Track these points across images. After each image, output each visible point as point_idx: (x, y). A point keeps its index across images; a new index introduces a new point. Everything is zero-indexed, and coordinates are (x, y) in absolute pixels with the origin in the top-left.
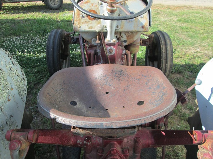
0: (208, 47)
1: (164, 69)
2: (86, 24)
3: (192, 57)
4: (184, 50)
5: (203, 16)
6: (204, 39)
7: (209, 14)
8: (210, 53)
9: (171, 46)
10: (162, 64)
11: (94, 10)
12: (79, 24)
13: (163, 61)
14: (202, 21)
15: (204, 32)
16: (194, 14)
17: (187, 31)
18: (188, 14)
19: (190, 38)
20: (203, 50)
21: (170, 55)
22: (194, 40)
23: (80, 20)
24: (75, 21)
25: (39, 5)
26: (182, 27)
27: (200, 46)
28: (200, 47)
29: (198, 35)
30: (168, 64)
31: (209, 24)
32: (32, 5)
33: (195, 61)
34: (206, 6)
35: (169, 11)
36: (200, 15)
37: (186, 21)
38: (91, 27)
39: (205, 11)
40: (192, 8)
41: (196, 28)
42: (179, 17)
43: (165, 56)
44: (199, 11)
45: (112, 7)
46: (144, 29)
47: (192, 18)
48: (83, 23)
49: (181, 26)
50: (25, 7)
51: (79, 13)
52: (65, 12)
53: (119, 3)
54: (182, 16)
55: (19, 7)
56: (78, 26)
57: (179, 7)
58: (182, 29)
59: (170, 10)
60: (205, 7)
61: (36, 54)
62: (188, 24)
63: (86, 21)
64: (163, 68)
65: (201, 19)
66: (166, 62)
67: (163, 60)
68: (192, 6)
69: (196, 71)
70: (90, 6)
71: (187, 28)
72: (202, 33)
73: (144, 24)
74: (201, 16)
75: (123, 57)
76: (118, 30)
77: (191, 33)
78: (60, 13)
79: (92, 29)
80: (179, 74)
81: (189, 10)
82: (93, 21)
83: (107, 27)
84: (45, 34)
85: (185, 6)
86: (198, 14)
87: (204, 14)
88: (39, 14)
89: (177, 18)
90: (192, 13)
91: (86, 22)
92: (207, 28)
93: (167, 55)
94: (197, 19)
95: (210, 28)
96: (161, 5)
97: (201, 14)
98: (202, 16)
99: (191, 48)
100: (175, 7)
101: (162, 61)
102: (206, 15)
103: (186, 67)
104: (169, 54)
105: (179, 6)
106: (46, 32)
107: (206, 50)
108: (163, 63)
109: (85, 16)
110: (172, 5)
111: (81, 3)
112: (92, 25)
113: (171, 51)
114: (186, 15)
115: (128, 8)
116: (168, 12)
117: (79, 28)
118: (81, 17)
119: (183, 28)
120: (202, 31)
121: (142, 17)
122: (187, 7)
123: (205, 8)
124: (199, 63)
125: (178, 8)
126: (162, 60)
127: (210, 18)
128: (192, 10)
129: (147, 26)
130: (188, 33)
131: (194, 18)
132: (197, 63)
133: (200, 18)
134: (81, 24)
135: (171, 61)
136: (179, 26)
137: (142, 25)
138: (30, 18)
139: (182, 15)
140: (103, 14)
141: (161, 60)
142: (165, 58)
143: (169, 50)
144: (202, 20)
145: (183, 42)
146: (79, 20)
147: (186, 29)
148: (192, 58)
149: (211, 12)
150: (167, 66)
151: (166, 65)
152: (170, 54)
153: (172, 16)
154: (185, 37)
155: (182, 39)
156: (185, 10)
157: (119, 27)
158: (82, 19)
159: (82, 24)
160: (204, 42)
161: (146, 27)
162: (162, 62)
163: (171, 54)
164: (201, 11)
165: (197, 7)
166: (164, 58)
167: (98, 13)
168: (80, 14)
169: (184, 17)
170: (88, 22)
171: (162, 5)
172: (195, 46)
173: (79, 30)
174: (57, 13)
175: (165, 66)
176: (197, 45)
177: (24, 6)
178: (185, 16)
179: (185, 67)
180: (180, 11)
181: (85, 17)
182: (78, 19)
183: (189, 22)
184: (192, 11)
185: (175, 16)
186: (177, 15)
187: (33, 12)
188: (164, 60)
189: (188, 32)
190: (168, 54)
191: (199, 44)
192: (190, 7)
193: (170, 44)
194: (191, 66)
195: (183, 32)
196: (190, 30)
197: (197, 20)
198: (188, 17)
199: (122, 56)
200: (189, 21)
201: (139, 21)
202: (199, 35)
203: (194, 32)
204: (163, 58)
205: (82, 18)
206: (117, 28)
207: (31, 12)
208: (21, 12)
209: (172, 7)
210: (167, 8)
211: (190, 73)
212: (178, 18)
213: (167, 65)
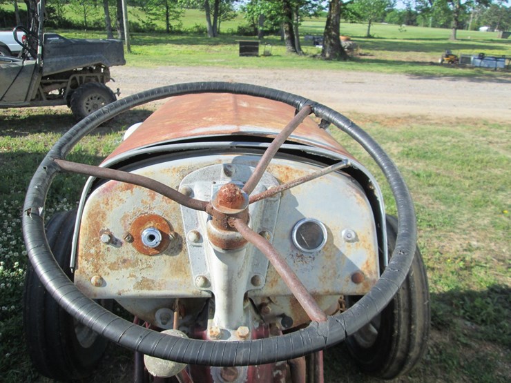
0: (492, 230)
1: (403, 340)
2: (124, 270)
3: (461, 264)
4: (436, 243)
5: (459, 142)
6: (476, 205)
7: (471, 136)
8: (504, 250)
9: (419, 266)
10: (397, 324)
11: (160, 214)
12: (96, 269)
14: (459, 155)
15: (472, 185)
16: (438, 137)
17: (431, 182)
18: (423, 136)
19: (442, 203)
20: (483, 241)
21: (421, 296)
22: (454, 208)
23: (103, 256)
24: (79, 258)
25: (59, 113)
26: (416, 172)
27: (473, 227)
28: (474, 230)
29: (458, 193)
30: (415, 324)
31: (477, 161)
32: (41, 113)
33: (473, 280)
34: (459, 117)
35: (377, 130)
36: (450, 138)
37: (423, 156)
38: (145, 283)
39: (459, 128)
40: (428, 121)
41: (450, 175)
42: (403, 144)
43: (406, 298)
44: (448, 128)
45: (230, 228)
46: (361, 285)
47: (435, 147)
48: (113, 267)
49: (411, 168)
50: (22, 120)
51: (98, 227)
52: (121, 132)
53: (262, 198)
54: (410, 142)
55: (6, 119)
56: (94, 280)
57: (399, 118)
58: (416, 177)
59: (378, 126)
60: (457, 118)
61: (13, 270)
62: (428, 162)
63: (126, 257)
64: (401, 339)
65: (455, 150)
66: (411, 320)
67: (399, 314)
68: (428, 117)
69: (484, 318)
70: (142, 201)
71: (430, 176)
72: (468, 189)
73: (361, 266)
74: (453, 140)
75: (278, 375)
76: (257, 293)
77: (441, 188)
78: (107, 136)
79: (149, 288)
80: (439, 330)
81: (423, 126)
82: (157, 257)
83: (212, 285)
84: (57, 198)
85: (411, 117)
86: (446, 136)
87: (461, 136)
88: (52, 138)
89: (398, 146)
90: (431, 133)
91: (125, 261)
92: (476, 174)
93: (413, 297)
94: (446, 150)
95: (482, 172)
96: (355, 113)
97: (453, 137)
98: (456, 140)
99: (452, 233)
100: (389, 118)
101: (397, 317)
102: (464, 139)
103: (454, 301)
104: (417, 295)
105: (399, 115)
106: (60, 192)
107: (491, 239)
108: (399, 323)
109: (122, 240)
110: (382, 115)
111: (106, 190)
112: (149, 274)
113: (422, 281)
114: (419, 139)
115: (297, 205)
116: (376, 132)
117: (98, 285)
118: (108, 243)
119: (418, 175)
120: (467, 183)
121: (353, 241)
122: (417, 119)
123: (459, 122)
124: (485, 287)
125: (396, 121)
126: (396, 312)
127: (477, 146)
128: (428, 126)
129: (370, 273)
130: (435, 188)
131: (440, 146)
132: (479, 287)
133: (454, 146)
134: (107, 270)
136: (407, 168)
137: (354, 271)
138: (25, 149)
139: (410, 140)
140: (198, 230)
141: (393, 314)
142: (406, 306)
143: (415, 280)
144: (460, 153)
145: (427, 218)
146: (98, 253)
147: (427, 176)
148: (461, 269)
149: (475, 131)
150: (415, 331)
151: (410, 330)
152: (421, 292)
153: (385, 141)
154: (430, 201)
155: (423, 208)
156: (415, 125)
157: (262, 279)
158: (108, 250)
159: (109, 271)
160: (478, 214)
161: (368, 276)
163: (423, 293)
164: (452, 129)
165: (440, 119)
166: (402, 304)
167: (175, 226)
168: (102, 232)
169: (416, 144)
170: (135, 264)
171: (358, 114)
172: (460, 226)
173: (95, 295)
174: (101, 134)
175: (407, 330)
176: (464, 226)
177: (21, 114)
178: (416, 141)
179: (451, 304)
180: (402, 127)
181: (121, 244)
182: (93, 251)
183: (430, 158)
184: (432, 128)
185: (393, 141)
186: (397, 140)
187: (40, 132)
189: (433, 185)
190: (415, 292)
191: (468, 220)
192: (422, 119)
193: (418, 261)
194: (466, 298)
195: (420, 186)
196: (436, 180)
197: (447, 153)
198: (425, 145)
199: (275, 373)
200: (429, 153)
201: (342, 256)
202: (462, 194)
203: (447, 186)
204: (399, 306)
205: (110, 246)
206: (253, 287)
207: (32, 133)
208: (7, 132)
209: (382, 118)
210: (370, 120)
211: (469, 323)
212: (401, 149)
213: (413, 327)
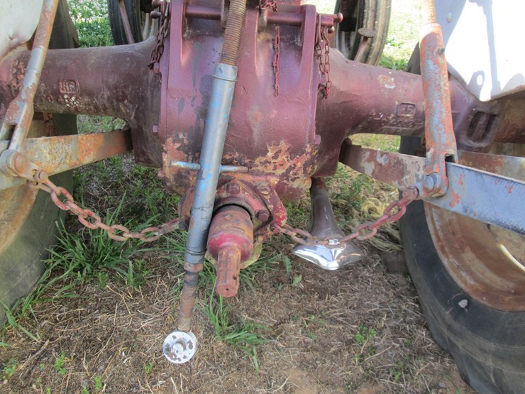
13: (368, 15)
30: (378, 21)
66: (375, 17)
101: (366, 15)
108: (367, 19)
126: (365, 11)
135: (386, 17)
141: (364, 13)
142: (373, 8)
150: (378, 26)
151: (374, 25)
162: (366, 17)
166: (370, 6)
188: (370, 12)
213: (376, 22)
